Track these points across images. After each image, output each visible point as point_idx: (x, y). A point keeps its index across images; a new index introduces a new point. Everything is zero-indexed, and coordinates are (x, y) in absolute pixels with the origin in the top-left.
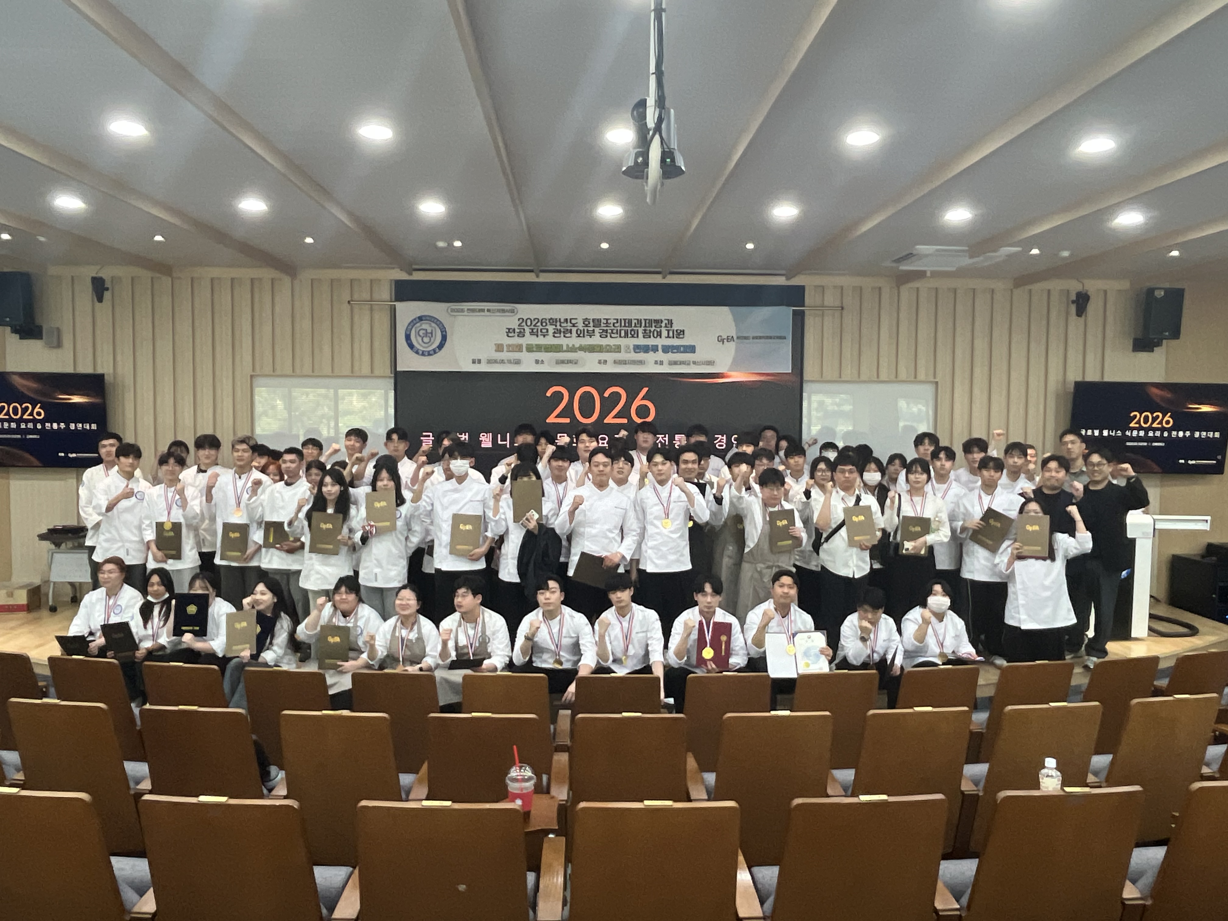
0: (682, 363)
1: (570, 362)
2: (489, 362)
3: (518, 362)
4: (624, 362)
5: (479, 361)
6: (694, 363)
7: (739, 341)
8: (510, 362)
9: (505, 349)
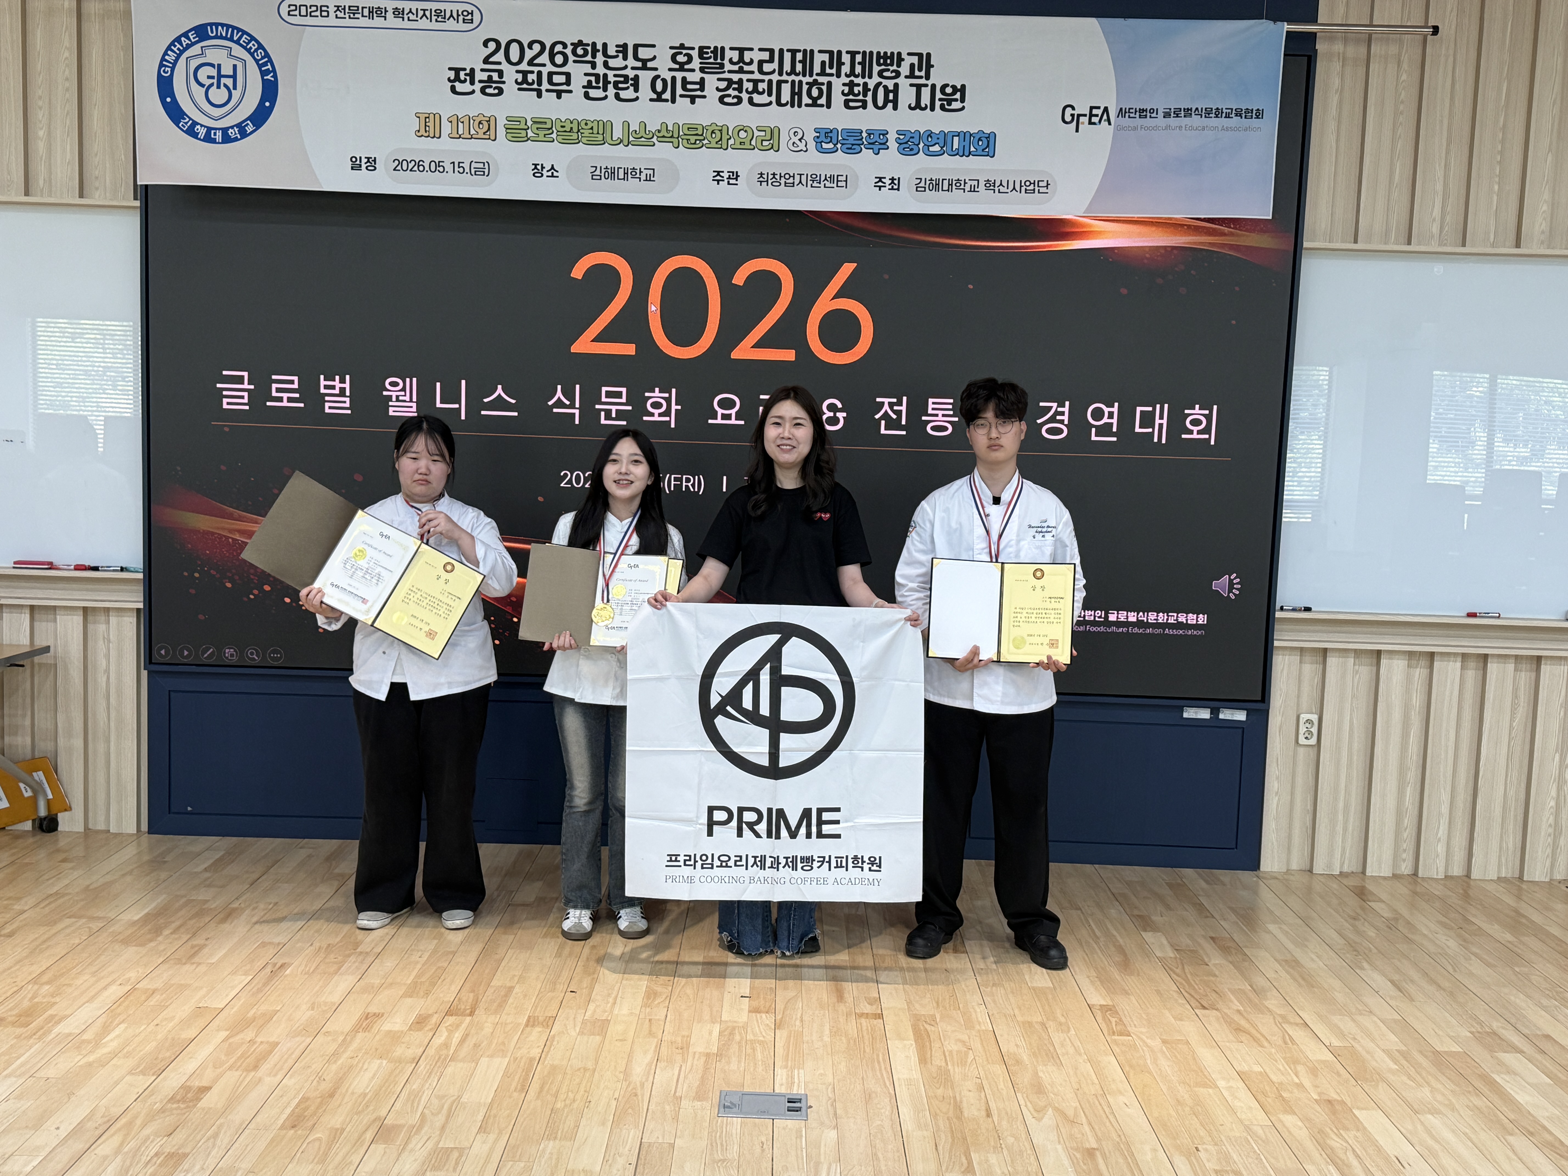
0: (955, 184)
1: (631, 173)
2: (399, 165)
3: (482, 170)
4: (788, 180)
5: (372, 164)
6: (990, 185)
7: (1126, 122)
8: (458, 167)
9: (446, 128)
